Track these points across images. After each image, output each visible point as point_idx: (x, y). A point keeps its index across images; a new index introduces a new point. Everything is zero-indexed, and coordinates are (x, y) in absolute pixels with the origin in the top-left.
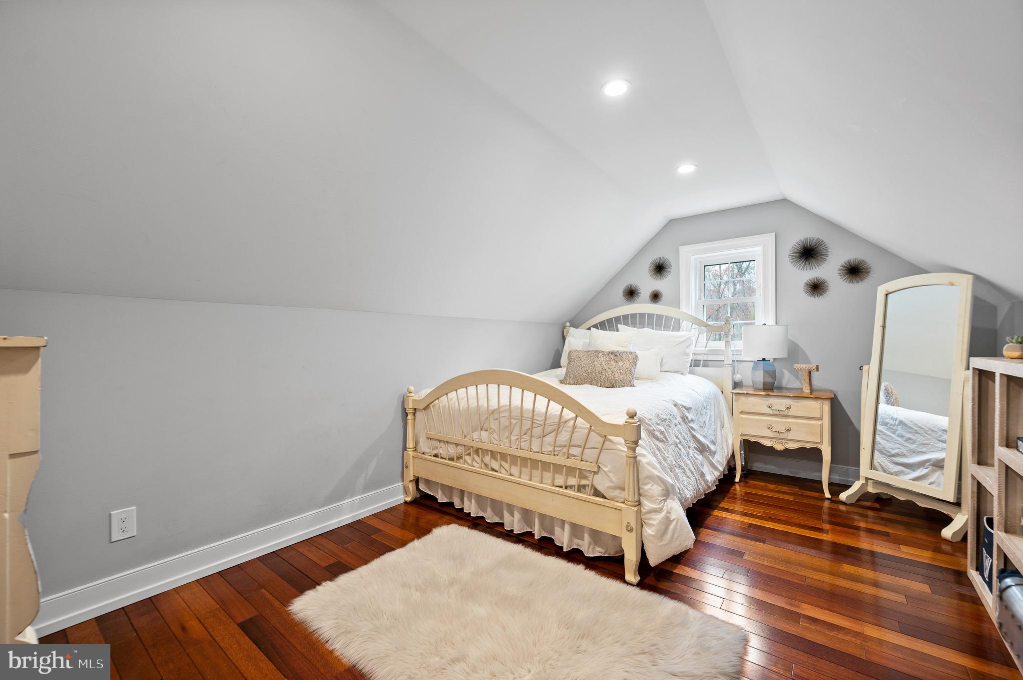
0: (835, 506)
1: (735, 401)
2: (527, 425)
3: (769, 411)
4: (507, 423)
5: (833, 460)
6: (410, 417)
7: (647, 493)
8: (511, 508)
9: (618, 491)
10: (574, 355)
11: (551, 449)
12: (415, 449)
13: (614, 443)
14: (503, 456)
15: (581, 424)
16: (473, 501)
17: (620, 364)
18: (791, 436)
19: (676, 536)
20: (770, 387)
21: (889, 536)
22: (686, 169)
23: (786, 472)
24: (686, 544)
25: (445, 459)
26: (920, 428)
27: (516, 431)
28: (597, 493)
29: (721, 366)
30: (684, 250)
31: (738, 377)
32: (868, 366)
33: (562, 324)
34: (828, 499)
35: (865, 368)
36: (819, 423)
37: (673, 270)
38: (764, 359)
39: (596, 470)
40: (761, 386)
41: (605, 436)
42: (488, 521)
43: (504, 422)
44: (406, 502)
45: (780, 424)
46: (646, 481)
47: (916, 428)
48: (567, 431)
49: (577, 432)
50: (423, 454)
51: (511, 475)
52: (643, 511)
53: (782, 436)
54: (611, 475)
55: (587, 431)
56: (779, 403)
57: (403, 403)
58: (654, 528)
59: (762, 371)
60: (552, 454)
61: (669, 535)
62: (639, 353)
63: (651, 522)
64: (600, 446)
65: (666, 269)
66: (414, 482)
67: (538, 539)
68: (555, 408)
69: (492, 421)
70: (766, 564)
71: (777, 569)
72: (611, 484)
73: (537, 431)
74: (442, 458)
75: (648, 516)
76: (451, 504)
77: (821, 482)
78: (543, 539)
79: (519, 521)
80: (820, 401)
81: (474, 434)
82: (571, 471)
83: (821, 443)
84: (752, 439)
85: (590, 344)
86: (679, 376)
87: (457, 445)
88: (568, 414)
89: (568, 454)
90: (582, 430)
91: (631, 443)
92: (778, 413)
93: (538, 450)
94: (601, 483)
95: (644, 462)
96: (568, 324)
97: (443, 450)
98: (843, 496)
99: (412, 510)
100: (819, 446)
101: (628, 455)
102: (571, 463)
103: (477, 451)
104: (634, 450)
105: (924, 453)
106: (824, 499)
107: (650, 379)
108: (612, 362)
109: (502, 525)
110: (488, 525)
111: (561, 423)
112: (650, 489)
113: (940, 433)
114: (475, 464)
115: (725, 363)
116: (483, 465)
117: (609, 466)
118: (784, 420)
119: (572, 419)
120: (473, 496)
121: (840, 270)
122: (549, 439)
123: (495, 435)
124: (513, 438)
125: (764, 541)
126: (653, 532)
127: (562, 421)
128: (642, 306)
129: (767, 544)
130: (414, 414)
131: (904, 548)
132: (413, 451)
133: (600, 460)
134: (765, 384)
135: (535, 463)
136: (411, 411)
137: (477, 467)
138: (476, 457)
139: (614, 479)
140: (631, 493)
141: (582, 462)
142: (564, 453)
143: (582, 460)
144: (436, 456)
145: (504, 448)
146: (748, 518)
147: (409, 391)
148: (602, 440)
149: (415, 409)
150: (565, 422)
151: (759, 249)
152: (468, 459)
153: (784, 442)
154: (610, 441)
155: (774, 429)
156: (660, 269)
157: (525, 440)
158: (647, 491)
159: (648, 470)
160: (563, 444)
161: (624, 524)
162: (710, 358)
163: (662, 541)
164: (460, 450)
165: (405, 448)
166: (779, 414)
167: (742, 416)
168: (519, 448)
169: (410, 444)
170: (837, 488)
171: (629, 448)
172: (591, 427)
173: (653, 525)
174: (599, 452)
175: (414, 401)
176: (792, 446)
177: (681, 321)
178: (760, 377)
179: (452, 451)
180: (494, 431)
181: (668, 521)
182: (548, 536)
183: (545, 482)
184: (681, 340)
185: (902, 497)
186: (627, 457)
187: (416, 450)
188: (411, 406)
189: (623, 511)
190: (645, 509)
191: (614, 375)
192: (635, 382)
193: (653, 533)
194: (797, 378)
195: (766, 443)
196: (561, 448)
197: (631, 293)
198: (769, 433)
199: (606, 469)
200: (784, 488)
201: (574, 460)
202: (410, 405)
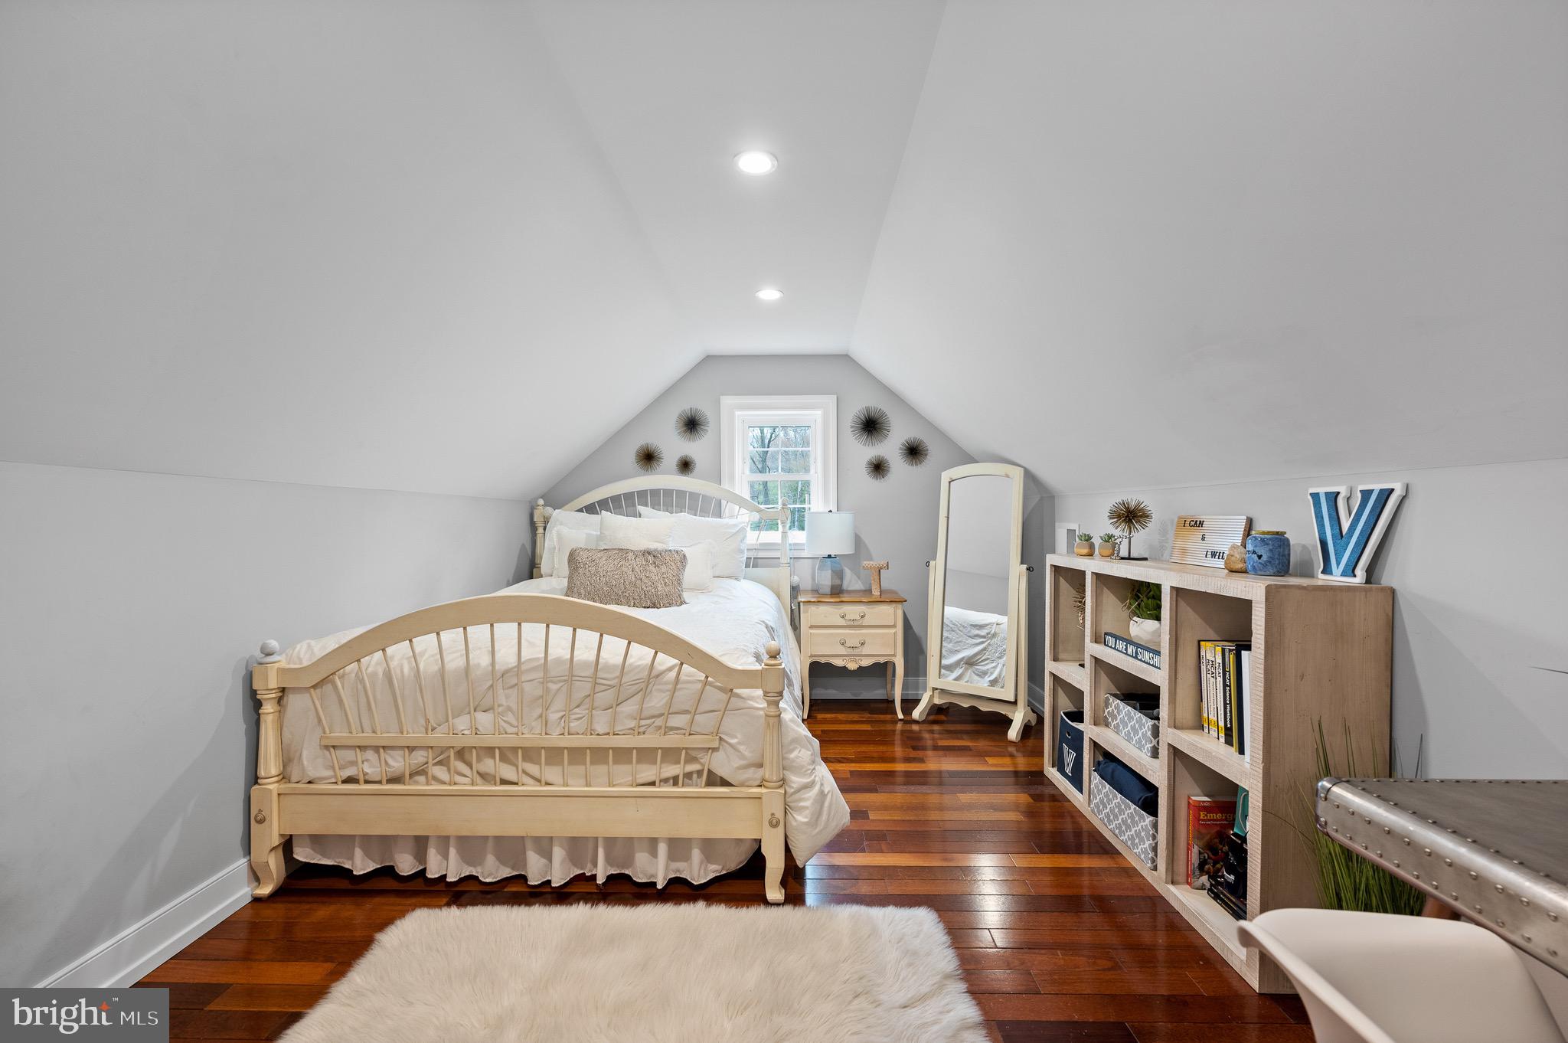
0: (907, 727)
1: (804, 612)
2: (582, 689)
3: (842, 622)
4: (539, 692)
5: (906, 674)
6: (268, 708)
7: (794, 764)
8: (544, 846)
9: (752, 770)
10: (583, 557)
11: (633, 724)
12: (281, 777)
13: (743, 698)
14: (530, 754)
15: (687, 676)
16: (452, 851)
17: (663, 570)
18: (866, 650)
19: (832, 814)
20: (837, 592)
21: (970, 750)
22: (769, 294)
23: (848, 696)
24: (843, 823)
25: (380, 782)
26: (955, 624)
27: (559, 704)
28: (714, 780)
29: (777, 566)
30: (727, 401)
31: (796, 579)
32: (934, 562)
33: (530, 502)
34: (901, 720)
35: (932, 563)
36: (893, 631)
37: (711, 428)
38: (829, 556)
39: (715, 745)
40: (828, 590)
41: (731, 690)
42: (488, 880)
43: (531, 690)
44: (257, 900)
45: (853, 636)
46: (791, 747)
47: (951, 626)
48: (662, 691)
49: (681, 689)
50: (310, 782)
51: (547, 784)
52: (790, 791)
53: (856, 652)
54: (742, 748)
55: (699, 686)
56: (853, 611)
57: (249, 678)
58: (807, 812)
59: (830, 571)
60: (636, 733)
61: (824, 817)
62: (686, 551)
63: (802, 804)
64: (722, 706)
65: (702, 427)
66: (280, 852)
67: (604, 884)
68: (641, 654)
69: (500, 692)
70: (896, 818)
71: (908, 821)
72: (743, 762)
73: (604, 697)
74: (367, 782)
75: (797, 796)
76: (388, 872)
77: (893, 701)
78: (611, 878)
79: (563, 862)
80: (894, 605)
81: (457, 721)
82: (671, 754)
83: (895, 655)
84: (823, 660)
85: (600, 538)
86: (733, 582)
87: (411, 749)
88: (665, 661)
89: (666, 727)
90: (689, 686)
91: (776, 695)
92: (851, 623)
93: (607, 731)
94: (721, 763)
95: (787, 720)
96: (541, 502)
97: (371, 766)
98: (916, 714)
99: (276, 913)
100: (893, 659)
101: (768, 713)
102: (671, 741)
103: (461, 754)
104: (777, 704)
105: (958, 651)
106: (896, 721)
107: (701, 589)
108: (651, 568)
109: (522, 878)
110: (487, 888)
111: (652, 676)
112: (797, 757)
113: (969, 629)
114: (458, 779)
115: (782, 561)
116: (478, 779)
117: (739, 736)
118: (858, 632)
119: (670, 669)
120: (452, 842)
121: (901, 449)
122: (629, 708)
123: (510, 718)
124: (553, 717)
125: (876, 791)
126: (806, 817)
127: (654, 673)
128: (664, 478)
129: (881, 792)
130: (280, 700)
131: (990, 760)
132: (277, 782)
133: (722, 729)
134: (833, 587)
135: (599, 755)
136: (274, 695)
137: (464, 785)
138: (461, 767)
139: (747, 753)
140: (775, 769)
141: (691, 737)
142: (660, 728)
143: (692, 732)
144: (349, 780)
145: (531, 735)
146: (844, 765)
147: (268, 651)
148: (724, 697)
149: (283, 690)
150: (658, 676)
151: (818, 414)
152: (440, 772)
153: (857, 658)
154: (738, 696)
155: (848, 645)
156: (692, 425)
157: (581, 716)
158: (793, 761)
159: (793, 730)
160: (657, 712)
161: (767, 817)
162: (761, 555)
163: (816, 828)
164: (419, 757)
165: (254, 779)
166: (853, 625)
167: (812, 631)
168: (566, 733)
169: (270, 766)
170: (909, 704)
171: (770, 703)
172: (707, 677)
173: (805, 808)
174: (721, 715)
175: (282, 671)
176: (866, 662)
177: (724, 503)
178: (826, 580)
179: (397, 763)
180: (509, 709)
181: (822, 795)
182: (618, 872)
183: (617, 782)
184: (734, 531)
185: (965, 704)
186: (767, 715)
187: (283, 778)
188: (273, 683)
189: (764, 798)
190: (793, 787)
191: (656, 588)
192: (686, 595)
193: (806, 820)
194: (859, 578)
195: (838, 662)
196: (648, 722)
197: (648, 458)
198: (842, 650)
199: (733, 741)
200: (855, 716)
201: (676, 736)
202: (268, 684)
